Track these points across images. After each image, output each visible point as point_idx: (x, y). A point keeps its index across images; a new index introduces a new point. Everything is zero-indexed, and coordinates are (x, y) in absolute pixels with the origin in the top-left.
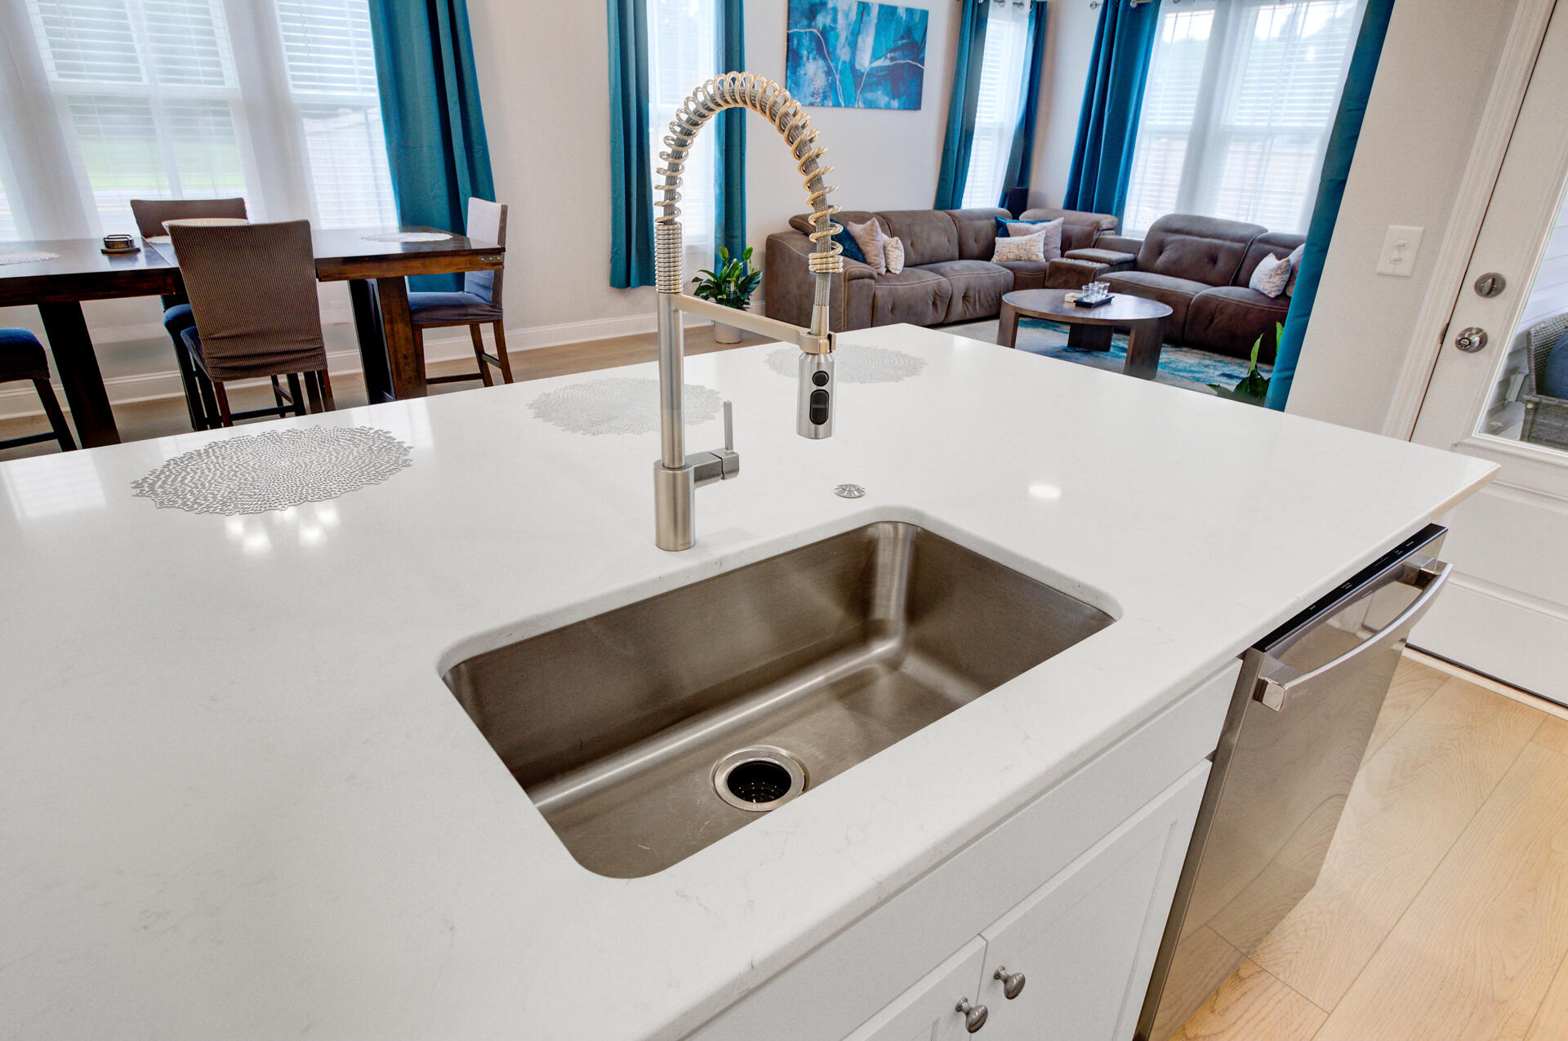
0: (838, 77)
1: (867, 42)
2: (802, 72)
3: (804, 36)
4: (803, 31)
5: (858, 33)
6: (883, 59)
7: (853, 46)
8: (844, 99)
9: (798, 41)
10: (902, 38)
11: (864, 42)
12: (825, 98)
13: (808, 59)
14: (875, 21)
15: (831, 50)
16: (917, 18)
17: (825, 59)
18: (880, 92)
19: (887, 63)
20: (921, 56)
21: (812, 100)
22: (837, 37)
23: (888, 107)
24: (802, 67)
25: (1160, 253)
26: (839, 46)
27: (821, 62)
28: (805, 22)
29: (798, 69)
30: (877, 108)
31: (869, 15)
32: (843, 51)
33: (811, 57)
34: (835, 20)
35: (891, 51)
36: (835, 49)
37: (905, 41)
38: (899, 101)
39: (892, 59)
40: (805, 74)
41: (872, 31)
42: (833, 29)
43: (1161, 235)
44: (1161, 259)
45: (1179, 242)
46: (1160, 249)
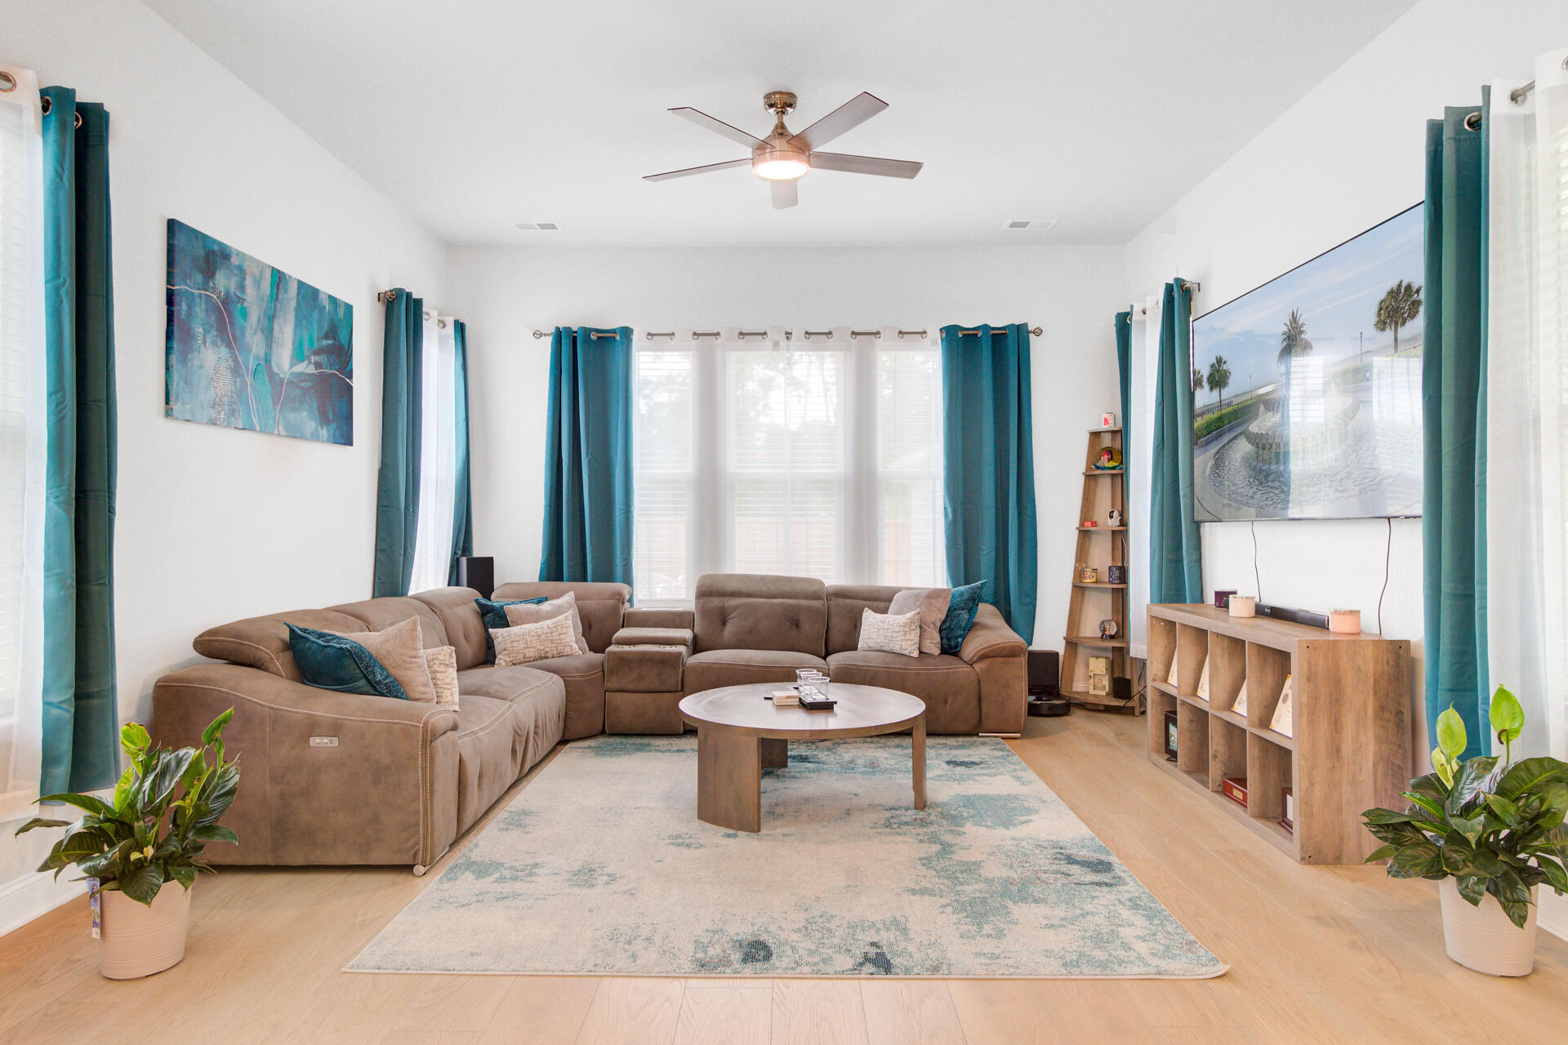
0: (249, 380)
1: (286, 331)
2: (196, 363)
3: (198, 300)
4: (196, 292)
5: (274, 317)
6: (306, 362)
7: (269, 334)
8: (260, 419)
9: (189, 307)
10: (326, 337)
11: (282, 332)
12: (233, 412)
13: (205, 342)
14: (294, 303)
15: (238, 333)
16: (341, 312)
17: (229, 346)
18: (305, 414)
19: (311, 370)
20: (349, 368)
21: (213, 413)
22: (245, 314)
23: (315, 438)
24: (196, 354)
25: (724, 623)
26: (249, 332)
27: (224, 351)
28: (199, 278)
29: (190, 356)
30: (302, 437)
31: (286, 291)
32: (255, 338)
33: (209, 340)
34: (242, 287)
35: (317, 352)
36: (243, 334)
37: (330, 342)
38: (328, 429)
39: (318, 365)
40: (201, 367)
41: (291, 317)
42: (241, 300)
43: (715, 602)
44: (729, 630)
45: (736, 607)
46: (723, 618)
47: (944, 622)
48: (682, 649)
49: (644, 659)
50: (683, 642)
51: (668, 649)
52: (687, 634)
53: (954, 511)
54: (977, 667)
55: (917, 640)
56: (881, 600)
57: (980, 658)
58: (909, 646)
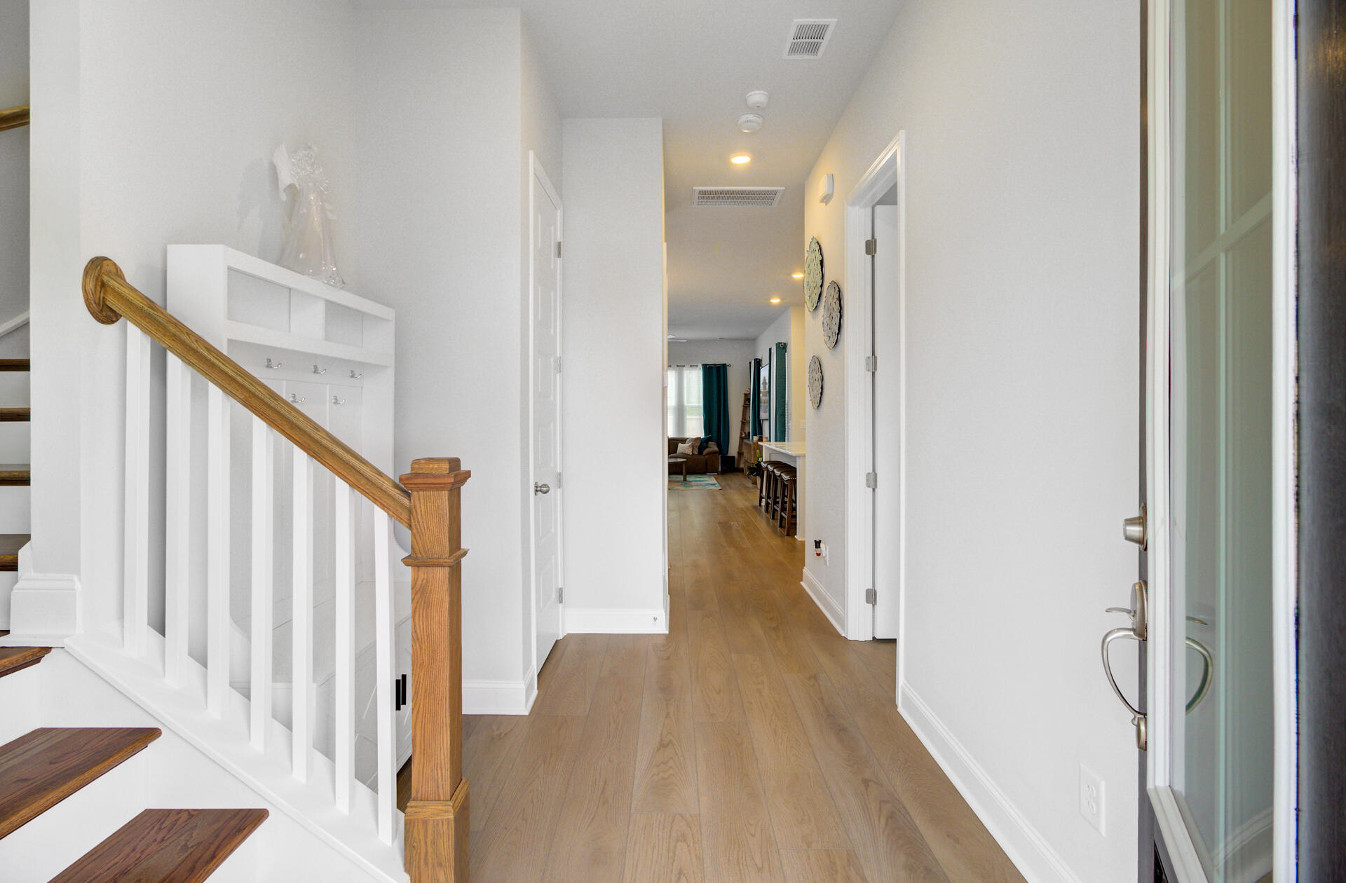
47: (699, 445)
54: (705, 457)
55: (692, 450)
56: (683, 441)
57: (708, 454)
58: (689, 452)
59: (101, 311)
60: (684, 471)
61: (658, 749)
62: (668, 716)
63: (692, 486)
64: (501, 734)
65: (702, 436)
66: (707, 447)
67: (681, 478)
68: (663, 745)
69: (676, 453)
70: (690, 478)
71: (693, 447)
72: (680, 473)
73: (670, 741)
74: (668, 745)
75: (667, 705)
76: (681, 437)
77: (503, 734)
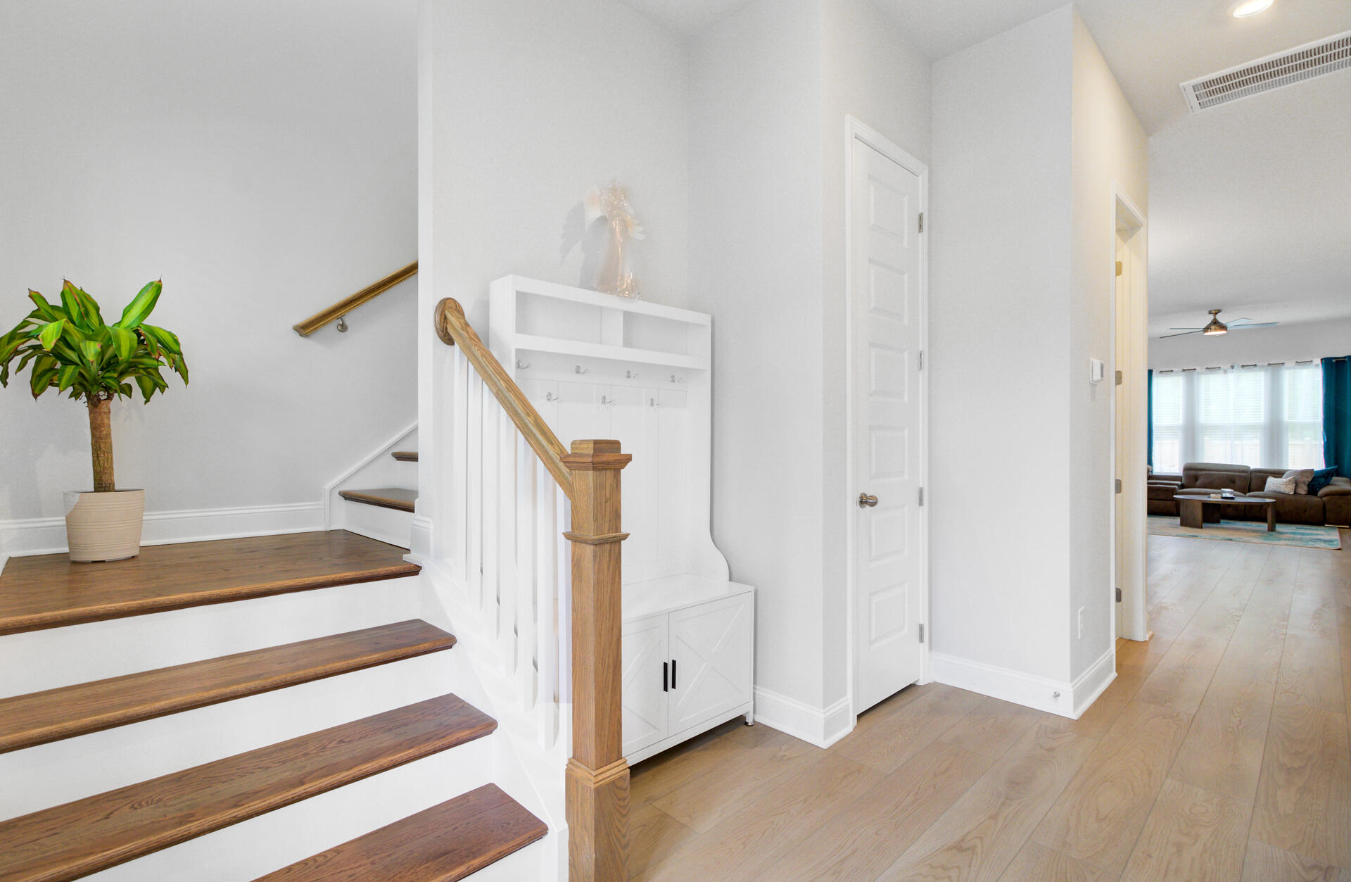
43: (1193, 473)
44: (1199, 483)
45: (1202, 475)
46: (1196, 478)
47: (1310, 482)
48: (1176, 487)
49: (1159, 489)
50: (1177, 485)
51: (1172, 486)
52: (1179, 483)
53: (1328, 438)
54: (1324, 499)
55: (1294, 488)
56: (1278, 474)
57: (1326, 495)
58: (1289, 490)
59: (445, 336)
60: (1269, 516)
61: (949, 849)
62: (994, 817)
63: (1280, 540)
64: (785, 756)
65: (1319, 464)
66: (1327, 484)
67: (1265, 526)
68: (959, 847)
69: (1263, 490)
70: (1279, 528)
71: (1297, 484)
72: (1264, 520)
73: (973, 848)
74: (967, 850)
75: (1003, 804)
76: (1275, 467)
77: (786, 757)
